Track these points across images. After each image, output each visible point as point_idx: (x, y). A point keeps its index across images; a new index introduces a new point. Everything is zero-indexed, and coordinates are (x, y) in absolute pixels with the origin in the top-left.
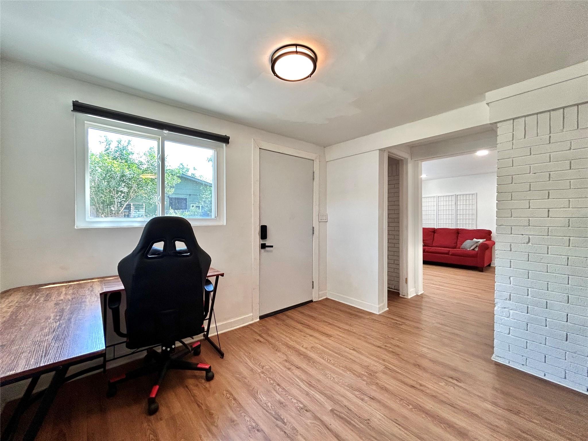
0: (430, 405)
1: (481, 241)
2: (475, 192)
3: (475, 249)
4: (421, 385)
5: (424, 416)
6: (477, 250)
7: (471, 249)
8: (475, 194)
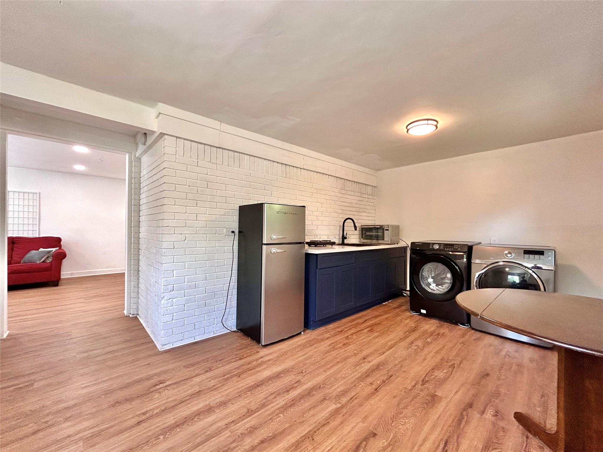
0: (170, 419)
1: (54, 249)
2: (37, 191)
3: (46, 261)
4: (144, 414)
5: (178, 430)
6: (50, 260)
7: (40, 262)
8: (38, 193)
